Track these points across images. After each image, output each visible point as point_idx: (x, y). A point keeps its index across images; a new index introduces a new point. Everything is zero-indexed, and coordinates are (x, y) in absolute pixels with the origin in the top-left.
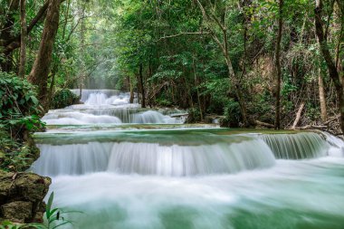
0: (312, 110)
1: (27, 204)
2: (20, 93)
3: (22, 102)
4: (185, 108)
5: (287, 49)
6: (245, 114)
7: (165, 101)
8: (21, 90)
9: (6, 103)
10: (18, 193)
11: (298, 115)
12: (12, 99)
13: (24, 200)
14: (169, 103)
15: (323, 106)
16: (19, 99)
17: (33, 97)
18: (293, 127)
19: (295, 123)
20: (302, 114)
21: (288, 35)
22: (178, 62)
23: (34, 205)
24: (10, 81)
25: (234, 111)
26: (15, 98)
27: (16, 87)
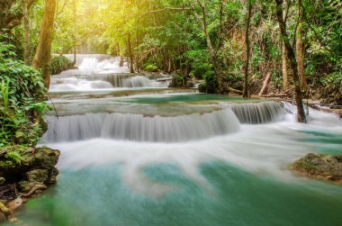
0: (277, 79)
1: (45, 171)
2: (29, 80)
3: (31, 87)
4: (170, 73)
5: (258, 24)
6: (220, 82)
7: (151, 66)
8: (29, 77)
9: (19, 88)
10: (37, 164)
11: (265, 83)
12: (23, 85)
13: (42, 168)
14: (155, 67)
15: (285, 76)
16: (28, 85)
17: (39, 82)
18: (260, 94)
19: (262, 90)
20: (268, 82)
21: (259, 13)
22: (162, 33)
23: (50, 171)
24: (20, 70)
25: (211, 79)
26: (26, 84)
27: (26, 75)
